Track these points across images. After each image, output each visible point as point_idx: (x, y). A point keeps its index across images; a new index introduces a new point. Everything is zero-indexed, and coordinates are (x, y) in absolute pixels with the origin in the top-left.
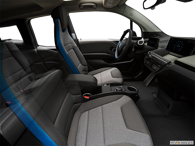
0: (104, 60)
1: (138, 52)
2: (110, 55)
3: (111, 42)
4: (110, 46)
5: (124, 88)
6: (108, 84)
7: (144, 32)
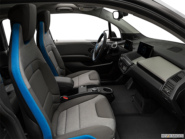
0: (82, 62)
1: (113, 54)
2: (88, 57)
3: (89, 43)
4: (88, 47)
5: (100, 89)
6: (84, 86)
7: (122, 33)
